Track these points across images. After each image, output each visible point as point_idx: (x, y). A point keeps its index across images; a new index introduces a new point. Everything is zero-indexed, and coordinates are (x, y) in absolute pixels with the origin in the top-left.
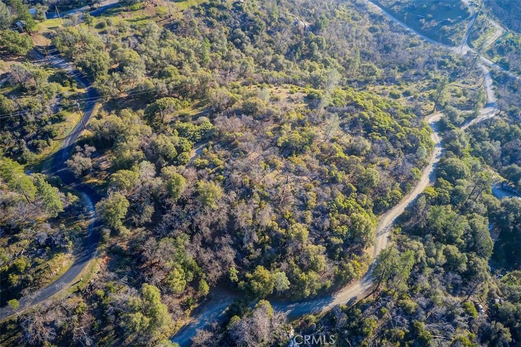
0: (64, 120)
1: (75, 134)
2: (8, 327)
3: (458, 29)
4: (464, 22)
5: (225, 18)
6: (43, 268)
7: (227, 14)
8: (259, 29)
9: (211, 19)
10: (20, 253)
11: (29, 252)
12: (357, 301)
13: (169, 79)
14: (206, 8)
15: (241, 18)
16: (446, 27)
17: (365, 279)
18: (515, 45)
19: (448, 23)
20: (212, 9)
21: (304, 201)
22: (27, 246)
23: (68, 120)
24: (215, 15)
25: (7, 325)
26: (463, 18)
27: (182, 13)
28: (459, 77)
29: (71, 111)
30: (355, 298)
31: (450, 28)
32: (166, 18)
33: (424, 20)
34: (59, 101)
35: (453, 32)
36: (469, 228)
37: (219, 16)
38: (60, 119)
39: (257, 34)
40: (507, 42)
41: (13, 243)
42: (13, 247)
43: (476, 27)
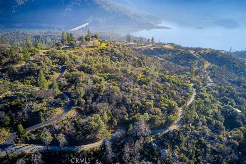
0: (54, 74)
1: (57, 79)
2: (39, 131)
3: (193, 62)
4: (195, 61)
5: (108, 54)
6: (52, 111)
7: (109, 52)
8: (121, 57)
9: (103, 54)
10: (43, 106)
11: (46, 106)
12: (176, 130)
13: (92, 65)
14: (101, 50)
15: (114, 54)
16: (189, 62)
17: (177, 124)
18: (215, 68)
19: (190, 61)
20: (103, 51)
21: (149, 97)
22: (46, 104)
23: (55, 74)
24: (104, 53)
25: (38, 130)
26: (195, 59)
27: (92, 51)
28: (197, 75)
29: (56, 72)
30: (175, 129)
31: (190, 62)
32: (87, 52)
33: (180, 61)
34: (52, 68)
35: (192, 64)
36: (213, 112)
37: (106, 53)
38: (52, 74)
39: (121, 58)
40: (212, 67)
41: (40, 103)
42: (40, 104)
43: (200, 62)
